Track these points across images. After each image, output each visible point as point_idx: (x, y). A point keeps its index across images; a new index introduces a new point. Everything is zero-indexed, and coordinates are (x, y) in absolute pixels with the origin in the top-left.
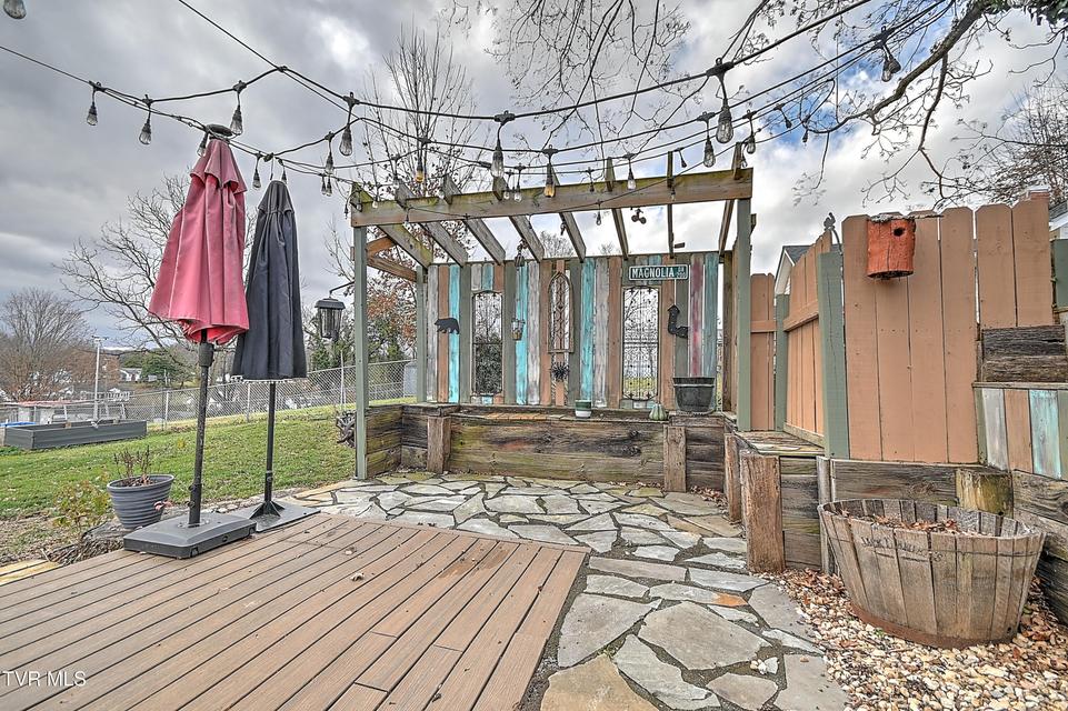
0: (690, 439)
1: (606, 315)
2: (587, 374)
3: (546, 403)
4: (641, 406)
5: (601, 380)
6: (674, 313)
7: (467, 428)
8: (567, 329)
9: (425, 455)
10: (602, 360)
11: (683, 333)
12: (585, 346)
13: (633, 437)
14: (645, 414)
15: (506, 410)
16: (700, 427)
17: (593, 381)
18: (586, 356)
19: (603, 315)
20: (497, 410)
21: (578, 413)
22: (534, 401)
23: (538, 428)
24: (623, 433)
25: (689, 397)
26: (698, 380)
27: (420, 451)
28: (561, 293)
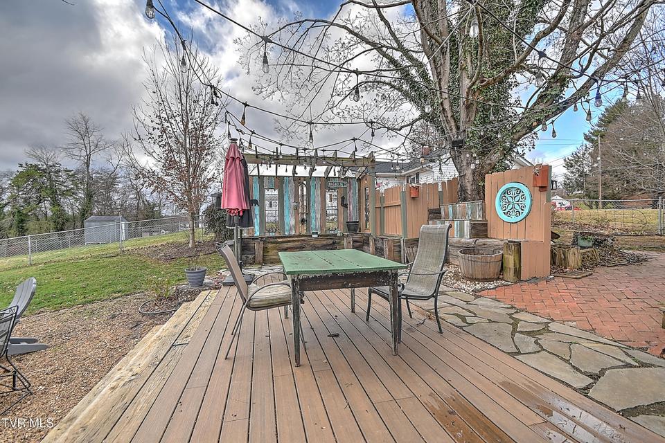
0: (354, 241)
1: (320, 199)
2: (313, 221)
3: (297, 234)
4: (333, 232)
5: (318, 224)
6: (343, 198)
7: (270, 245)
8: (305, 204)
9: (254, 258)
10: (318, 216)
11: (345, 206)
12: (312, 210)
13: (334, 243)
14: (335, 235)
15: (282, 237)
16: (356, 237)
17: (315, 223)
18: (313, 215)
19: (318, 199)
20: (279, 238)
21: (313, 236)
22: (293, 233)
23: (299, 243)
24: (331, 242)
25: (352, 228)
26: (355, 222)
27: (250, 256)
28: (302, 190)
